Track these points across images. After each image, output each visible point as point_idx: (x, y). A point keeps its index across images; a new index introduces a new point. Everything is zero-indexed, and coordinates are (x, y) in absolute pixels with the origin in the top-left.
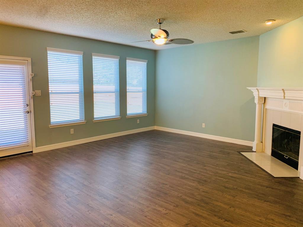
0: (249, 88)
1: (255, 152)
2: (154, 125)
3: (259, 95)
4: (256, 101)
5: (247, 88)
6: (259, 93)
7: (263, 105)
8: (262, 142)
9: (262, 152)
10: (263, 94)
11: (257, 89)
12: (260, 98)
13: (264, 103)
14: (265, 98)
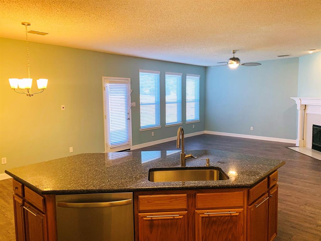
0: (292, 98)
1: (298, 147)
2: (204, 130)
3: (301, 103)
4: (299, 108)
5: (291, 98)
6: (301, 101)
7: (304, 111)
8: (303, 139)
9: (304, 147)
10: (304, 103)
11: (300, 99)
12: (301, 105)
13: (304, 110)
14: (305, 105)
